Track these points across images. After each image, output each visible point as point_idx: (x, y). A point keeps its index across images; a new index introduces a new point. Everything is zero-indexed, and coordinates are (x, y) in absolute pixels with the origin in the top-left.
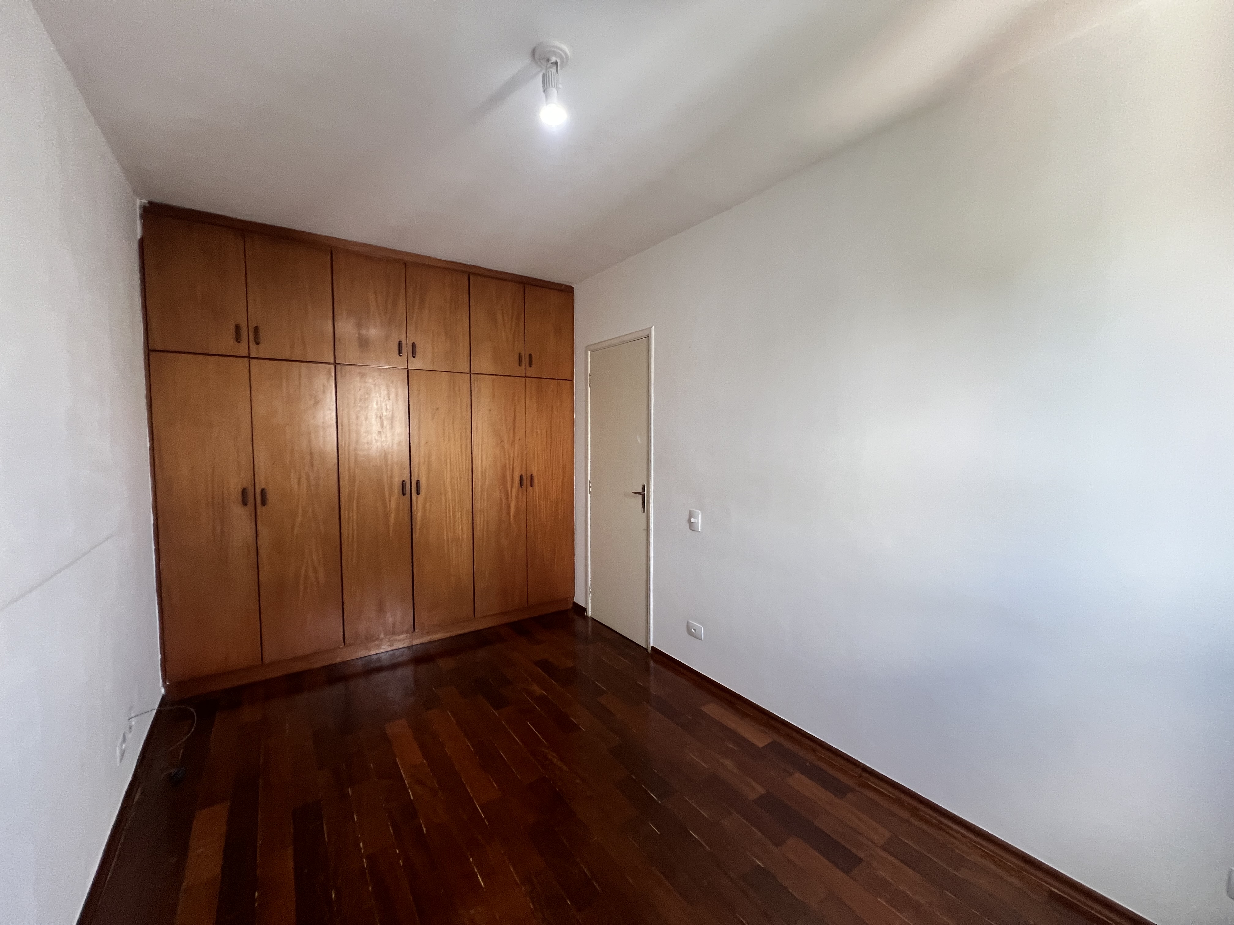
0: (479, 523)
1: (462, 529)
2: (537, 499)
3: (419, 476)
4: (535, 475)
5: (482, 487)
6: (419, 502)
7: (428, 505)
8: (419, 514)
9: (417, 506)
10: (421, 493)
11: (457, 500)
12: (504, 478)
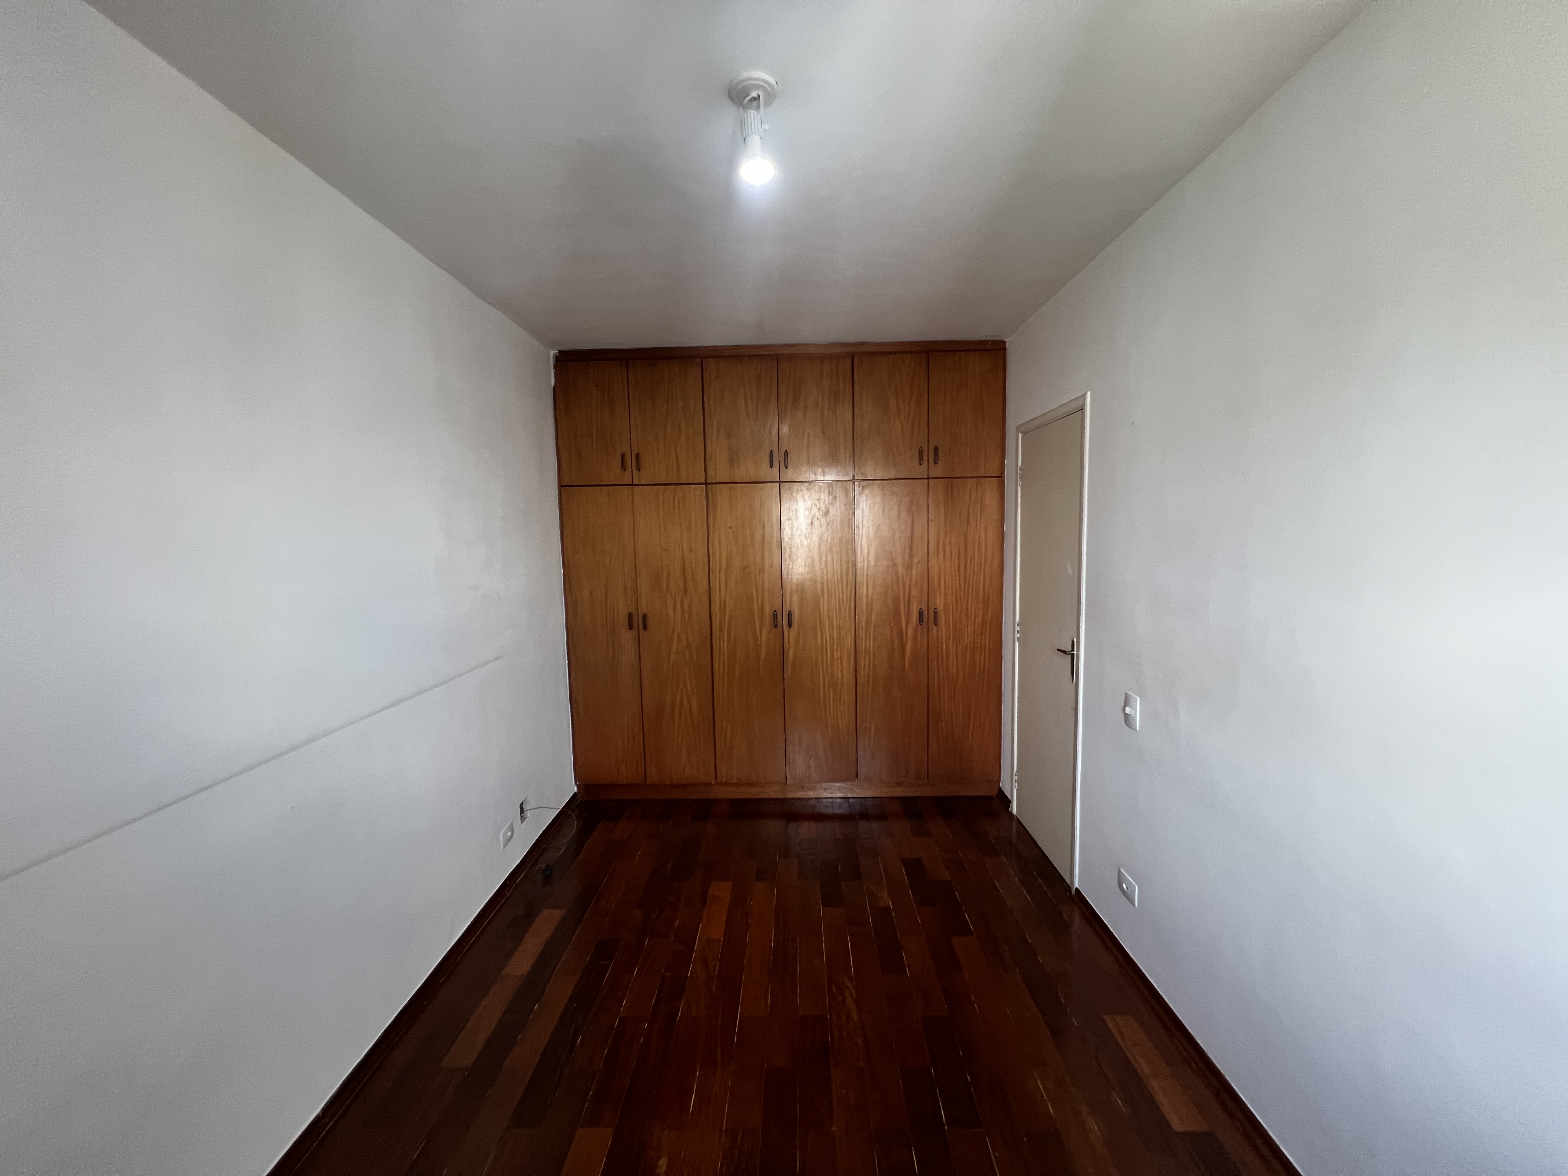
0: (862, 666)
1: (844, 671)
2: (944, 641)
3: (790, 605)
4: (940, 609)
5: (867, 621)
6: (791, 636)
7: (801, 640)
8: (792, 650)
9: (789, 641)
10: (793, 625)
11: (835, 637)
12: (897, 611)
